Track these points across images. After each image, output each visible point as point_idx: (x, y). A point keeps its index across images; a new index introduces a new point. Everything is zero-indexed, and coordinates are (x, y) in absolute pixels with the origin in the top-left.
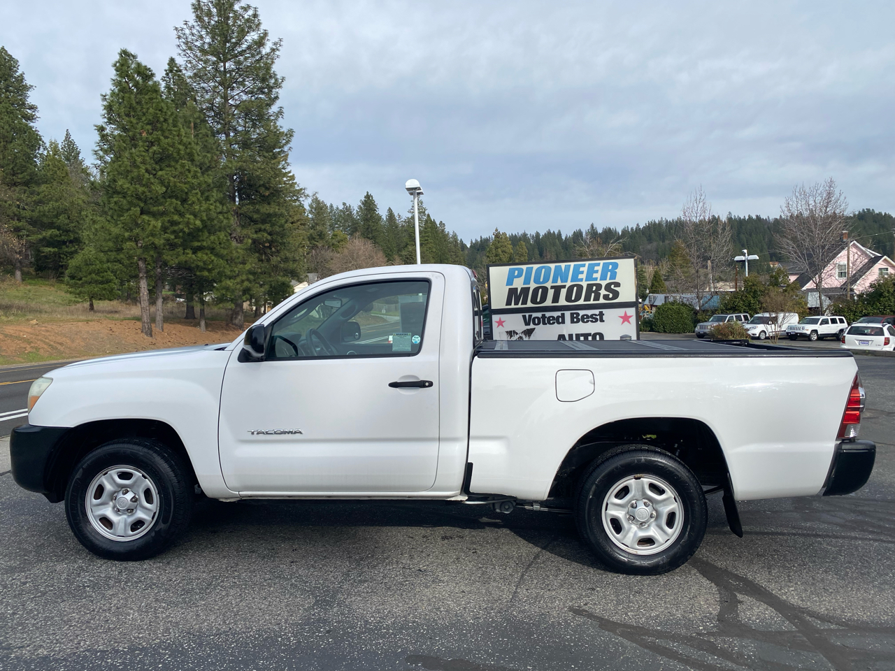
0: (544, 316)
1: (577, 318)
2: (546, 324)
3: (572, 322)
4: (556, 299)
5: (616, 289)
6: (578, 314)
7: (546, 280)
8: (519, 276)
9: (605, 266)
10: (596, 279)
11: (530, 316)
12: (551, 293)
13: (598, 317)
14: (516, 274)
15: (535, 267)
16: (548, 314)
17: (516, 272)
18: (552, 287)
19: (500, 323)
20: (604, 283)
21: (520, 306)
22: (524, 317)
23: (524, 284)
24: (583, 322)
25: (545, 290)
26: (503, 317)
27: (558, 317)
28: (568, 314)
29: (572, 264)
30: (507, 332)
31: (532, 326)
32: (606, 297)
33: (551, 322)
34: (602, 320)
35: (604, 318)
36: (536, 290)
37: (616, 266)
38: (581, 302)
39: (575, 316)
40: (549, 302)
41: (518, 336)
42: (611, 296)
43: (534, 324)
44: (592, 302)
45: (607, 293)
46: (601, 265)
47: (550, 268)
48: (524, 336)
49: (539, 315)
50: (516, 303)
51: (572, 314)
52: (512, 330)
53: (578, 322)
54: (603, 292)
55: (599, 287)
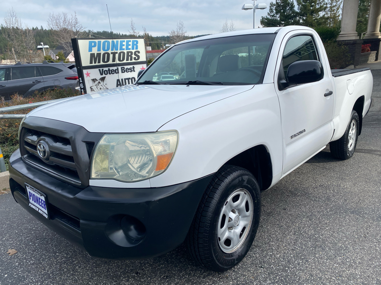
0: (109, 69)
1: (124, 70)
2: (110, 74)
3: (122, 72)
4: (114, 60)
5: (138, 54)
6: (124, 68)
7: (108, 49)
8: (95, 46)
9: (133, 42)
10: (130, 49)
11: (103, 70)
12: (111, 56)
13: (132, 69)
14: (93, 45)
15: (102, 41)
16: (111, 68)
17: (93, 44)
18: (112, 53)
19: (88, 74)
20: (133, 51)
21: (97, 64)
22: (100, 70)
23: (98, 51)
24: (127, 72)
25: (108, 54)
26: (89, 71)
27: (116, 70)
28: (120, 68)
29: (119, 40)
30: (92, 80)
31: (104, 75)
32: (135, 59)
33: (113, 73)
34: (134, 71)
35: (135, 69)
36: (104, 54)
37: (137, 42)
38: (125, 61)
39: (123, 69)
40: (111, 62)
41: (98, 82)
42: (137, 58)
43: (105, 74)
44: (129, 61)
45: (135, 57)
46: (131, 41)
47: (109, 42)
48: (101, 82)
49: (107, 69)
50: (95, 63)
51: (122, 68)
52: (95, 78)
53: (124, 72)
54: (133, 56)
55: (132, 53)
